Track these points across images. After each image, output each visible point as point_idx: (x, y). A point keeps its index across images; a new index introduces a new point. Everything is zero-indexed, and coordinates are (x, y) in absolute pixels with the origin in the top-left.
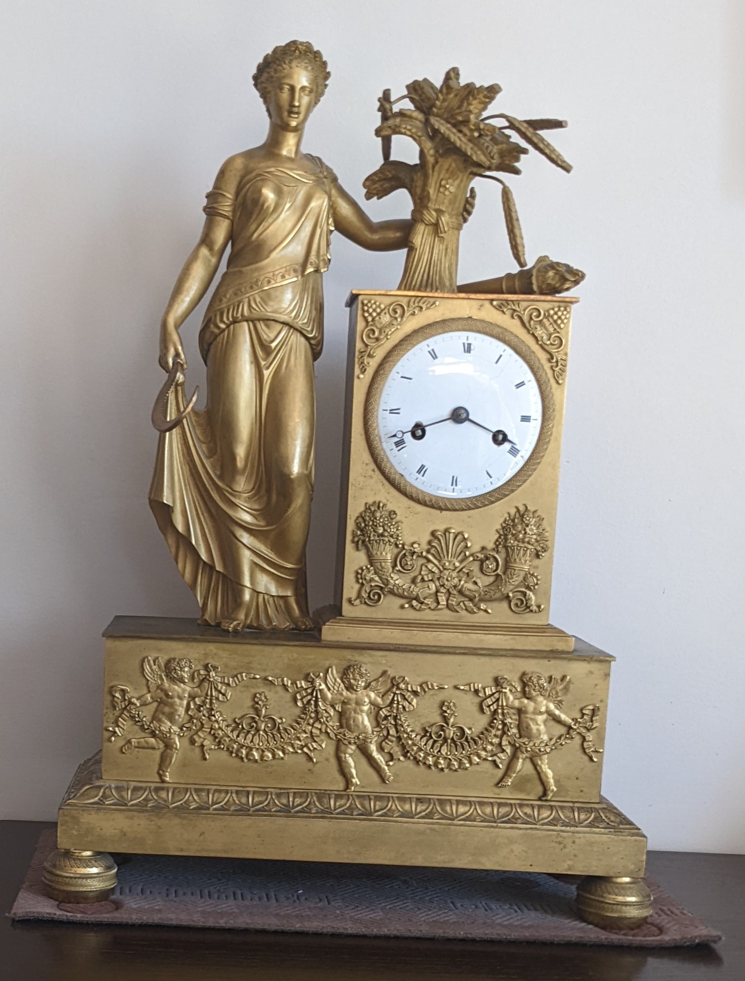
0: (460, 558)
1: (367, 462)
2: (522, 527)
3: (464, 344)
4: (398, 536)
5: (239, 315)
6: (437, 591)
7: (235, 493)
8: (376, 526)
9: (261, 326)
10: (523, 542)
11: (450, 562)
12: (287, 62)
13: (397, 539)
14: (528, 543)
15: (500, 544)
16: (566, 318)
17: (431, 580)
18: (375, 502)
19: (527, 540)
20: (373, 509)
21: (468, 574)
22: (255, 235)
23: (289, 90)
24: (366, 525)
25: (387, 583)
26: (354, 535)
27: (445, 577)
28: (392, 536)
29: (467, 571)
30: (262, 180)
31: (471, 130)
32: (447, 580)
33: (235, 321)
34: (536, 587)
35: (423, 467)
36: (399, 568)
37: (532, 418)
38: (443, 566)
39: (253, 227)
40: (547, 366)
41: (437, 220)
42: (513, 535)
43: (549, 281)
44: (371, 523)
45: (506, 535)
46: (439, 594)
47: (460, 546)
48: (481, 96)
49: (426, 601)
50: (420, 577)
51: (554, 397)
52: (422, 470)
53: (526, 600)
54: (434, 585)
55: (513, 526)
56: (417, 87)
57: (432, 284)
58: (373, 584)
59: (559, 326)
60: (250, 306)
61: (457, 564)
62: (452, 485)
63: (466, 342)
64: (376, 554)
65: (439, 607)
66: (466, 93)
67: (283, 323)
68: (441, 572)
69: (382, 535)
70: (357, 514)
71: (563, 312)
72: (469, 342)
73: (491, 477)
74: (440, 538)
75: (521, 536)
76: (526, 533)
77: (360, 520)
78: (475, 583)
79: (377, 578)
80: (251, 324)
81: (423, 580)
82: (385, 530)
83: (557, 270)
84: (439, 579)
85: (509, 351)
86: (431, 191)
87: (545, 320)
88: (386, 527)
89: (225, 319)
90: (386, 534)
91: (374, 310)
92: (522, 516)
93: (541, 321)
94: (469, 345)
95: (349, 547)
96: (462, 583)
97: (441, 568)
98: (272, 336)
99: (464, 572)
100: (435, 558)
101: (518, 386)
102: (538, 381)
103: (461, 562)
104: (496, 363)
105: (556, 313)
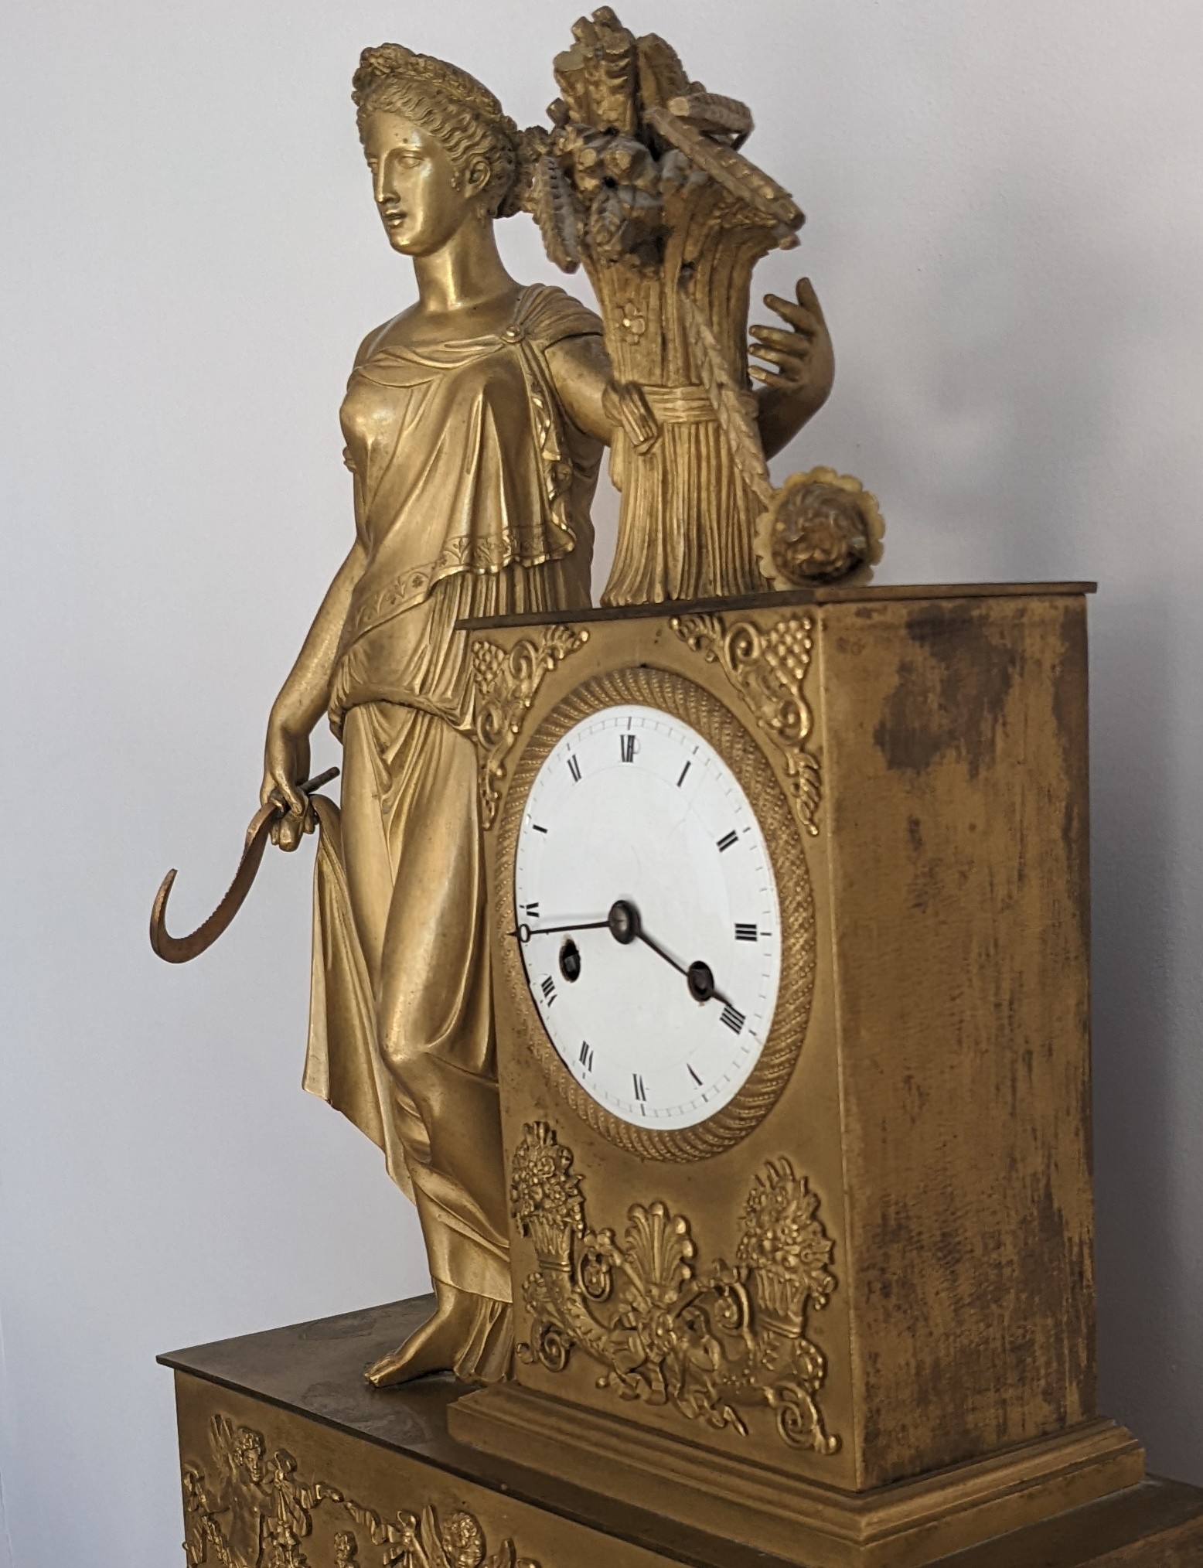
0: (675, 1282)
2: (770, 1221)
3: (622, 738)
4: (573, 1210)
5: (341, 692)
6: (646, 1358)
8: (530, 1183)
9: (376, 716)
11: (660, 1289)
15: (742, 1256)
16: (804, 650)
17: (635, 1328)
18: (536, 1124)
19: (778, 1256)
20: (529, 1139)
21: (692, 1326)
25: (565, 1322)
28: (558, 1210)
29: (688, 1318)
33: (344, 707)
35: (585, 1047)
36: (581, 1288)
37: (759, 930)
38: (651, 1299)
40: (787, 784)
44: (524, 1174)
45: (749, 1236)
46: (649, 1365)
47: (673, 1251)
50: (616, 1316)
52: (585, 1054)
53: (802, 1418)
54: (638, 1341)
58: (545, 1319)
59: (793, 674)
60: (350, 672)
61: (672, 1296)
62: (637, 1096)
63: (626, 735)
64: (541, 1248)
67: (403, 704)
68: (648, 1311)
69: (542, 1206)
70: (515, 1150)
71: (794, 636)
72: (631, 731)
73: (699, 1082)
74: (640, 1225)
75: (766, 1244)
76: (776, 1238)
77: (516, 1163)
78: (706, 1350)
79: (552, 1307)
80: (364, 711)
81: (621, 1326)
82: (545, 1195)
84: (645, 1327)
85: (706, 751)
88: (547, 1188)
92: (774, 1190)
93: (758, 664)
94: (632, 739)
96: (684, 1346)
97: (648, 1300)
99: (685, 1320)
101: (723, 844)
102: (763, 829)
103: (678, 1290)
104: (679, 784)
105: (782, 639)
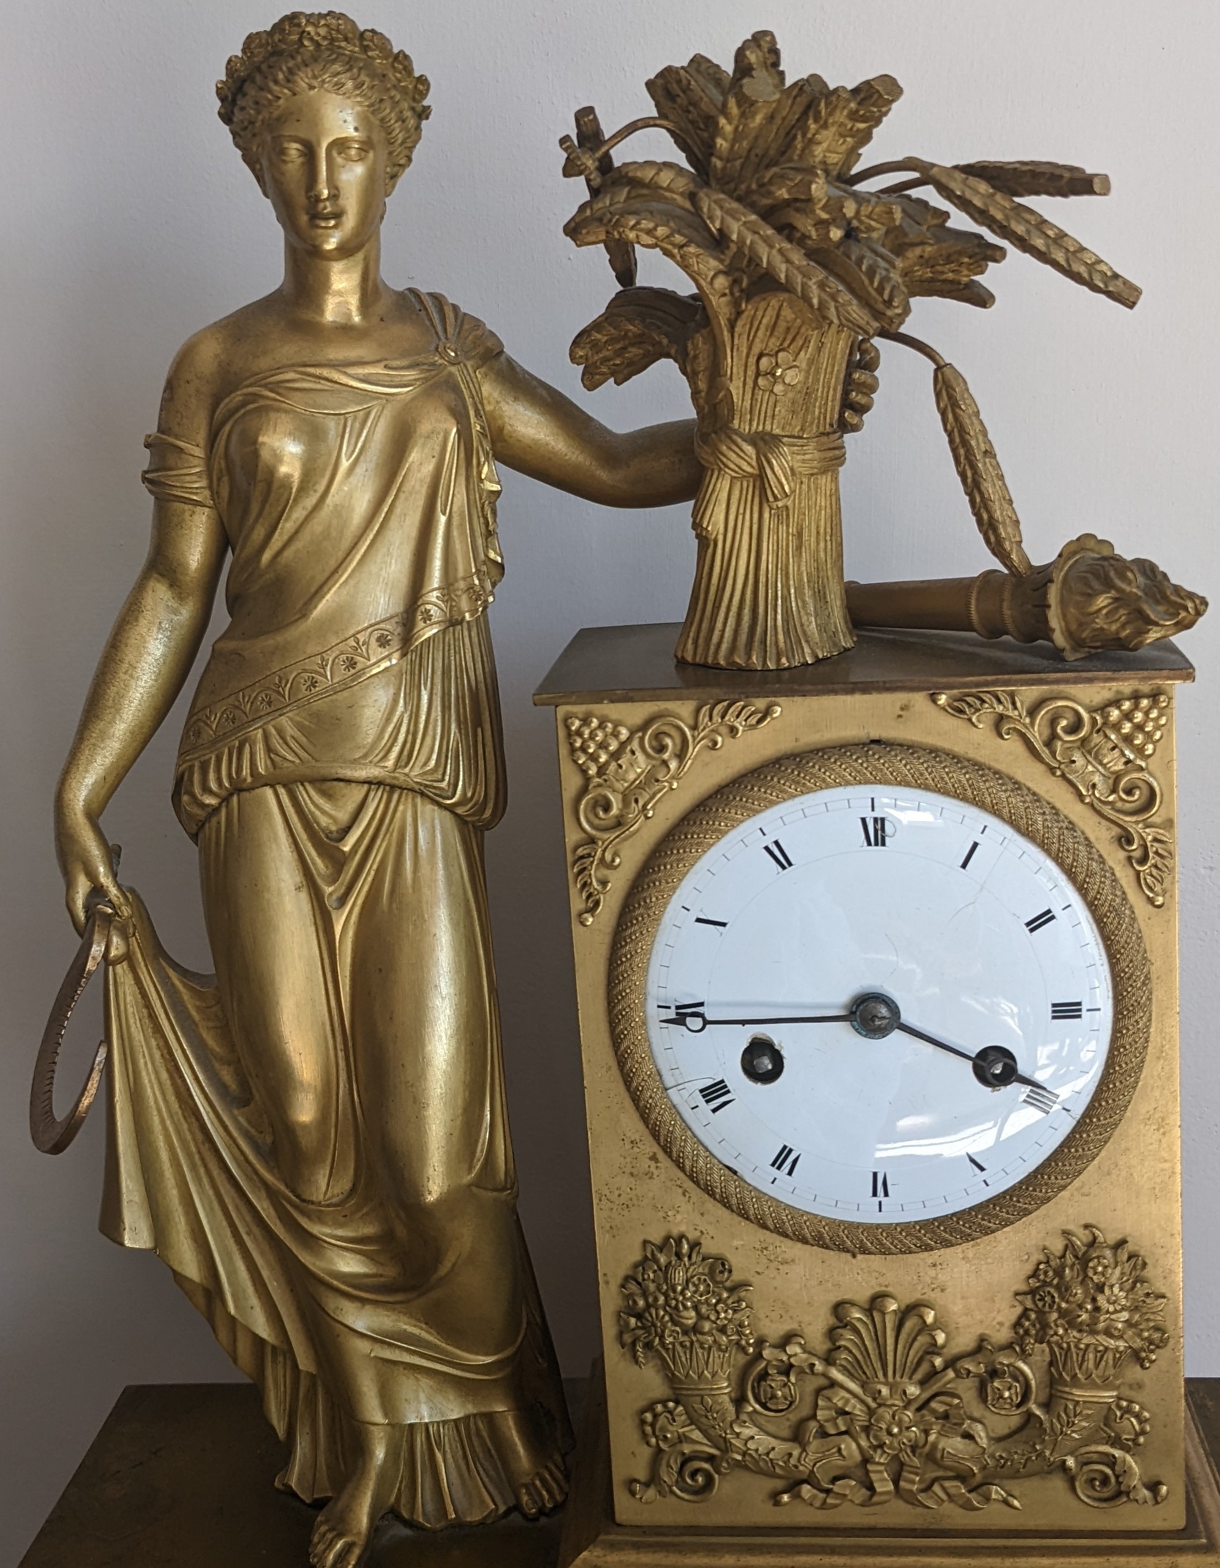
0: (918, 1376)
2: (1086, 1292)
3: (864, 820)
4: (741, 1325)
5: (246, 771)
6: (866, 1460)
7: (305, 1205)
8: (676, 1308)
9: (309, 796)
10: (1093, 1332)
11: (892, 1387)
12: (281, 76)
13: (739, 1333)
14: (1108, 1333)
15: (1027, 1332)
16: (1158, 727)
17: (846, 1433)
18: (667, 1238)
19: (1101, 1326)
20: (663, 1259)
21: (946, 1416)
22: (267, 556)
23: (302, 154)
24: (648, 1306)
25: (725, 1447)
26: (623, 1330)
27: (884, 1426)
28: (723, 1330)
29: (941, 1408)
30: (259, 410)
31: (821, 224)
32: (889, 1433)
33: (238, 788)
34: (1142, 1440)
35: (785, 1152)
36: (752, 1406)
37: (1084, 1007)
38: (874, 1399)
39: (259, 533)
40: (1115, 858)
41: (761, 467)
42: (1063, 1314)
43: (1100, 622)
44: (662, 1300)
45: (1041, 1313)
46: (870, 1467)
47: (916, 1345)
48: (841, 116)
49: (836, 1489)
50: (813, 1426)
51: (1147, 943)
52: (784, 1158)
53: (1117, 1477)
54: (854, 1446)
55: (1058, 1287)
56: (675, 88)
57: (764, 641)
58: (687, 1449)
59: (1140, 751)
60: (269, 749)
61: (913, 1390)
62: (875, 1194)
63: (870, 816)
64: (687, 1375)
65: (875, 1499)
66: (799, 109)
67: (369, 782)
68: (871, 1412)
69: (696, 1329)
70: (622, 1272)
71: (1147, 714)
72: (878, 814)
73: (982, 1169)
74: (859, 1325)
75: (1084, 1316)
76: (1097, 1309)
77: (633, 1287)
78: (968, 1436)
79: (696, 1435)
80: (282, 791)
81: (823, 1434)
82: (700, 1316)
83: (1119, 590)
84: (867, 1429)
85: (999, 830)
86: (735, 388)
87: (1097, 738)
88: (704, 1309)
89: (213, 786)
90: (706, 1326)
91: (603, 746)
92: (1084, 1261)
93: (1084, 741)
94: (880, 822)
95: (612, 1354)
96: (932, 1438)
97: (869, 1400)
98: (343, 815)
99: (933, 1412)
100: (851, 1376)
101: (1035, 924)
102: (1092, 906)
103: (923, 1383)
104: (964, 866)
105: (1128, 716)
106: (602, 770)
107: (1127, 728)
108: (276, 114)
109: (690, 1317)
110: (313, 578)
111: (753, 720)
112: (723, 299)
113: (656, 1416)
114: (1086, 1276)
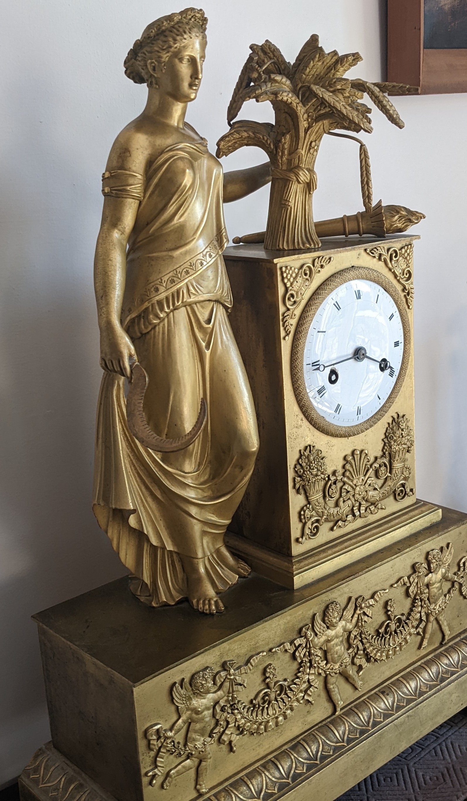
0: (364, 473)
1: (297, 414)
2: (400, 432)
3: (355, 292)
5: (180, 302)
6: (353, 506)
7: (184, 474)
8: (312, 469)
9: (198, 308)
10: (401, 444)
11: (359, 479)
14: (404, 444)
15: (385, 450)
16: (411, 254)
17: (349, 499)
18: (306, 446)
19: (403, 442)
20: (306, 454)
21: (370, 484)
23: (189, 61)
24: (304, 471)
25: (322, 515)
26: (295, 482)
27: (358, 492)
28: (323, 473)
32: (359, 495)
33: (175, 309)
34: (409, 476)
35: (338, 405)
36: (328, 498)
37: (399, 343)
38: (355, 484)
40: (402, 295)
41: (311, 180)
42: (395, 441)
44: (308, 468)
45: (389, 442)
46: (354, 509)
47: (364, 463)
49: (346, 519)
50: (341, 500)
51: (409, 321)
52: (337, 408)
53: (405, 489)
54: (350, 503)
55: (393, 433)
58: (312, 520)
59: (408, 261)
60: (188, 291)
61: (363, 478)
62: (357, 414)
63: (356, 289)
64: (313, 493)
65: (355, 519)
67: (213, 301)
68: (354, 489)
71: (410, 249)
72: (358, 288)
73: (379, 398)
74: (350, 460)
75: (400, 440)
76: (402, 436)
77: (298, 467)
78: (375, 489)
79: (315, 514)
80: (188, 308)
81: (343, 501)
82: (318, 470)
84: (353, 496)
85: (382, 291)
87: (400, 259)
88: (318, 467)
89: (166, 309)
90: (319, 473)
91: (291, 276)
92: (398, 423)
93: (398, 260)
94: (359, 291)
95: (291, 494)
96: (368, 493)
97: (353, 486)
98: (207, 315)
99: (368, 484)
100: (349, 479)
101: (390, 318)
102: (399, 310)
103: (366, 475)
104: (376, 303)
105: (406, 251)
106: (292, 284)
107: (406, 254)
108: (183, 45)
109: (315, 472)
110: (195, 224)
111: (327, 263)
112: (305, 122)
113: (304, 512)
114: (399, 426)
